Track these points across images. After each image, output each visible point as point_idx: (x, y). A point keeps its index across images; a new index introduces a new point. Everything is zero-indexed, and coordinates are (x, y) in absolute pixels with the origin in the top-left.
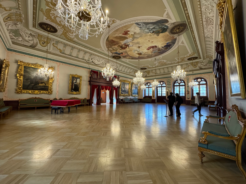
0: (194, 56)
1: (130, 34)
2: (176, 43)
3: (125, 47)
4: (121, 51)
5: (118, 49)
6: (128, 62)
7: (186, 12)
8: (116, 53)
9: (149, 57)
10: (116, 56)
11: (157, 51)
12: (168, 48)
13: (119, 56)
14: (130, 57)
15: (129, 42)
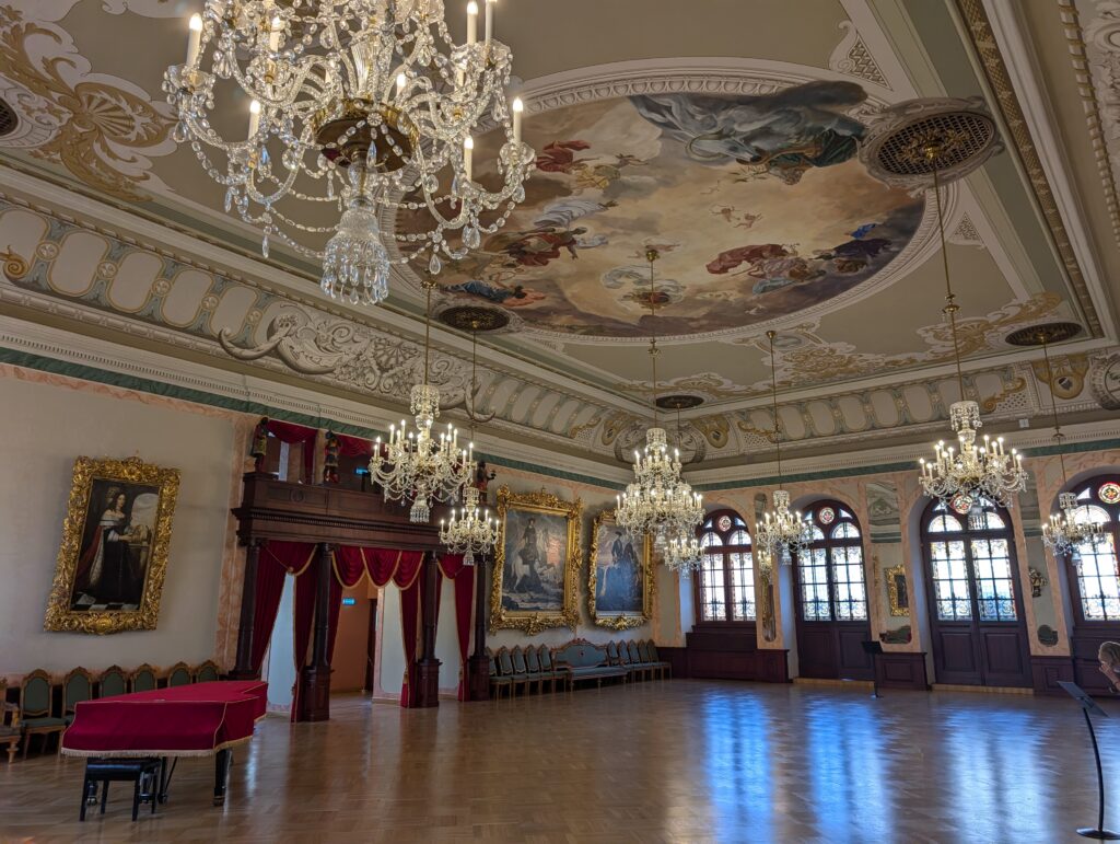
0: (1049, 319)
1: (591, 165)
2: (918, 234)
3: (549, 248)
4: (511, 278)
5: (491, 260)
6: (559, 354)
7: (983, 45)
8: (472, 291)
9: (724, 317)
10: (467, 309)
11: (783, 279)
12: (864, 263)
13: (492, 311)
14: (581, 322)
15: (574, 219)
